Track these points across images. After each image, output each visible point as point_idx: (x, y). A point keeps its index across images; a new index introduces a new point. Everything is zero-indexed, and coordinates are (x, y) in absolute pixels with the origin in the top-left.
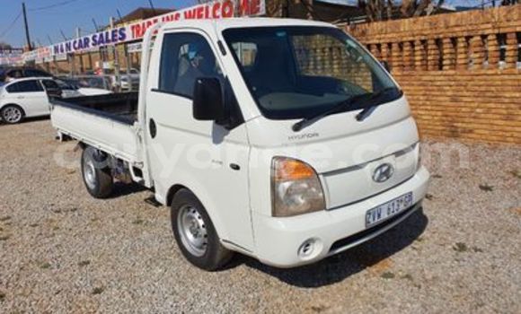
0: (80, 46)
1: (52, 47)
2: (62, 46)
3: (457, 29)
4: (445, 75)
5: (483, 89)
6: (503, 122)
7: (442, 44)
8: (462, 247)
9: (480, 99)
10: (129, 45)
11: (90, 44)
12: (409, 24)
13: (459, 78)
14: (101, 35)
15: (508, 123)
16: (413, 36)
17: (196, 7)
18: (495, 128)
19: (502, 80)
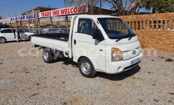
0: (21, 18)
1: (10, 18)
2: (14, 18)
3: (144, 19)
4: (140, 31)
5: (150, 35)
6: (155, 44)
7: (140, 23)
8: (149, 73)
9: (150, 38)
10: (40, 19)
11: (25, 18)
12: (131, 17)
13: (144, 32)
14: (30, 16)
15: (157, 44)
16: (132, 20)
17: (65, 8)
18: (154, 46)
19: (155, 33)
